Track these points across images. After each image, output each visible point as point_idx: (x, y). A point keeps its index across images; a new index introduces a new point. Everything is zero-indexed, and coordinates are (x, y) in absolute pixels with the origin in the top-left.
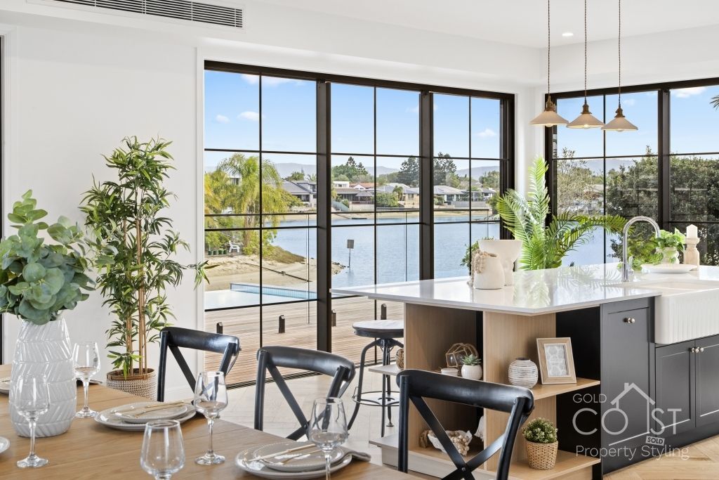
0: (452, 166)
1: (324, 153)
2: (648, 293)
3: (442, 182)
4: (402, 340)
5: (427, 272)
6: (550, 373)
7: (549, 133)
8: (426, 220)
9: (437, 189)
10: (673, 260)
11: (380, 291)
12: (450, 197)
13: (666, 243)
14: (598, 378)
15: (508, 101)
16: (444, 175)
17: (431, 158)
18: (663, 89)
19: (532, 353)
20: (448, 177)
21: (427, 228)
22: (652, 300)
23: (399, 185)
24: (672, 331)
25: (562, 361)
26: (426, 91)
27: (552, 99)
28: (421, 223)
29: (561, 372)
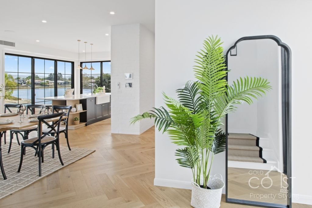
0: (62, 76)
1: (33, 73)
2: (95, 96)
3: (59, 80)
4: (51, 107)
5: (56, 95)
6: (78, 110)
7: (81, 70)
8: (56, 86)
9: (58, 81)
10: (101, 92)
11: (46, 98)
12: (61, 83)
13: (100, 89)
14: (86, 110)
15: (73, 63)
16: (59, 78)
17: (57, 74)
18: (102, 62)
19: (75, 107)
20: (60, 78)
21: (56, 88)
22: (96, 98)
23: (48, 80)
24: (99, 102)
25: (80, 108)
26: (56, 61)
27: (81, 63)
28: (55, 87)
29: (80, 109)
